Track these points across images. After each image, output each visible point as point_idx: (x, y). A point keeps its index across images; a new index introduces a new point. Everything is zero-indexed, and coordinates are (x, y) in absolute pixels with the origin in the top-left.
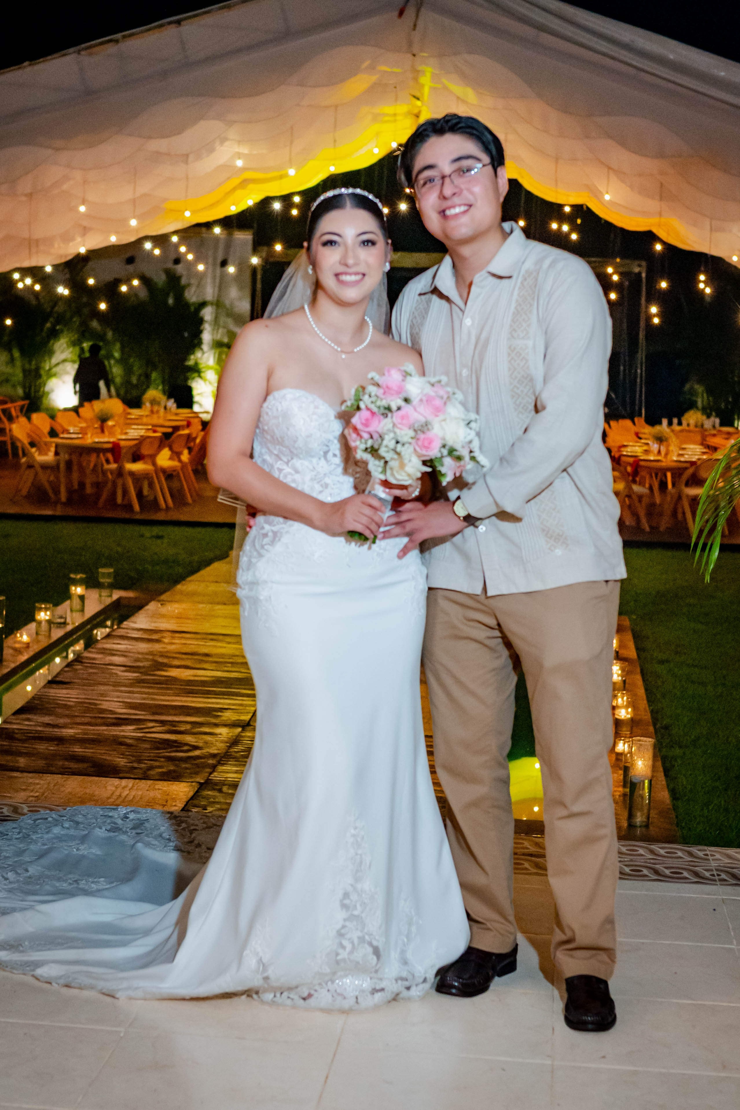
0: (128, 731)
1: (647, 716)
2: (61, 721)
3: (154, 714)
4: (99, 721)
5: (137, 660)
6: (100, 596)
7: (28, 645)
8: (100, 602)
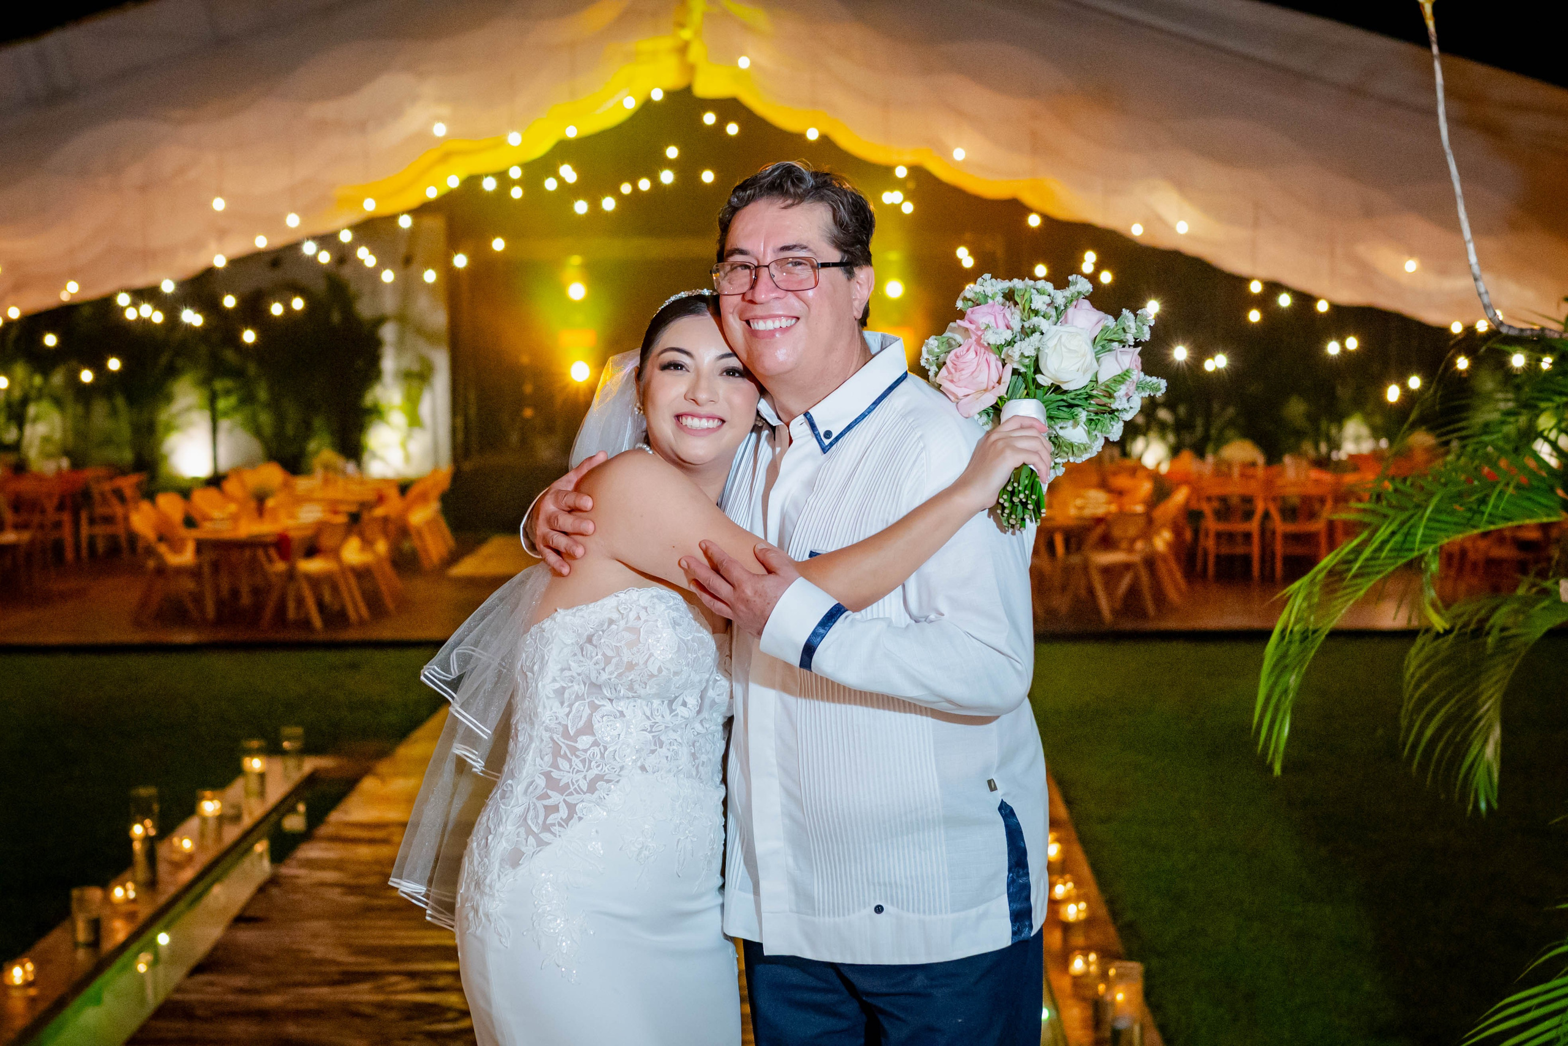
0: (362, 994)
1: (1103, 912)
2: (260, 983)
3: (398, 961)
4: (316, 979)
5: (360, 875)
6: (286, 768)
7: (190, 858)
8: (286, 776)
